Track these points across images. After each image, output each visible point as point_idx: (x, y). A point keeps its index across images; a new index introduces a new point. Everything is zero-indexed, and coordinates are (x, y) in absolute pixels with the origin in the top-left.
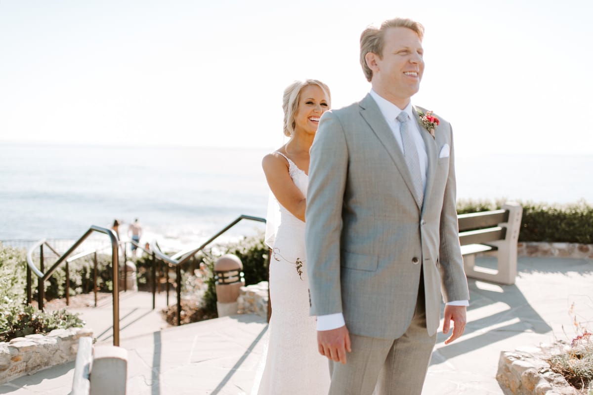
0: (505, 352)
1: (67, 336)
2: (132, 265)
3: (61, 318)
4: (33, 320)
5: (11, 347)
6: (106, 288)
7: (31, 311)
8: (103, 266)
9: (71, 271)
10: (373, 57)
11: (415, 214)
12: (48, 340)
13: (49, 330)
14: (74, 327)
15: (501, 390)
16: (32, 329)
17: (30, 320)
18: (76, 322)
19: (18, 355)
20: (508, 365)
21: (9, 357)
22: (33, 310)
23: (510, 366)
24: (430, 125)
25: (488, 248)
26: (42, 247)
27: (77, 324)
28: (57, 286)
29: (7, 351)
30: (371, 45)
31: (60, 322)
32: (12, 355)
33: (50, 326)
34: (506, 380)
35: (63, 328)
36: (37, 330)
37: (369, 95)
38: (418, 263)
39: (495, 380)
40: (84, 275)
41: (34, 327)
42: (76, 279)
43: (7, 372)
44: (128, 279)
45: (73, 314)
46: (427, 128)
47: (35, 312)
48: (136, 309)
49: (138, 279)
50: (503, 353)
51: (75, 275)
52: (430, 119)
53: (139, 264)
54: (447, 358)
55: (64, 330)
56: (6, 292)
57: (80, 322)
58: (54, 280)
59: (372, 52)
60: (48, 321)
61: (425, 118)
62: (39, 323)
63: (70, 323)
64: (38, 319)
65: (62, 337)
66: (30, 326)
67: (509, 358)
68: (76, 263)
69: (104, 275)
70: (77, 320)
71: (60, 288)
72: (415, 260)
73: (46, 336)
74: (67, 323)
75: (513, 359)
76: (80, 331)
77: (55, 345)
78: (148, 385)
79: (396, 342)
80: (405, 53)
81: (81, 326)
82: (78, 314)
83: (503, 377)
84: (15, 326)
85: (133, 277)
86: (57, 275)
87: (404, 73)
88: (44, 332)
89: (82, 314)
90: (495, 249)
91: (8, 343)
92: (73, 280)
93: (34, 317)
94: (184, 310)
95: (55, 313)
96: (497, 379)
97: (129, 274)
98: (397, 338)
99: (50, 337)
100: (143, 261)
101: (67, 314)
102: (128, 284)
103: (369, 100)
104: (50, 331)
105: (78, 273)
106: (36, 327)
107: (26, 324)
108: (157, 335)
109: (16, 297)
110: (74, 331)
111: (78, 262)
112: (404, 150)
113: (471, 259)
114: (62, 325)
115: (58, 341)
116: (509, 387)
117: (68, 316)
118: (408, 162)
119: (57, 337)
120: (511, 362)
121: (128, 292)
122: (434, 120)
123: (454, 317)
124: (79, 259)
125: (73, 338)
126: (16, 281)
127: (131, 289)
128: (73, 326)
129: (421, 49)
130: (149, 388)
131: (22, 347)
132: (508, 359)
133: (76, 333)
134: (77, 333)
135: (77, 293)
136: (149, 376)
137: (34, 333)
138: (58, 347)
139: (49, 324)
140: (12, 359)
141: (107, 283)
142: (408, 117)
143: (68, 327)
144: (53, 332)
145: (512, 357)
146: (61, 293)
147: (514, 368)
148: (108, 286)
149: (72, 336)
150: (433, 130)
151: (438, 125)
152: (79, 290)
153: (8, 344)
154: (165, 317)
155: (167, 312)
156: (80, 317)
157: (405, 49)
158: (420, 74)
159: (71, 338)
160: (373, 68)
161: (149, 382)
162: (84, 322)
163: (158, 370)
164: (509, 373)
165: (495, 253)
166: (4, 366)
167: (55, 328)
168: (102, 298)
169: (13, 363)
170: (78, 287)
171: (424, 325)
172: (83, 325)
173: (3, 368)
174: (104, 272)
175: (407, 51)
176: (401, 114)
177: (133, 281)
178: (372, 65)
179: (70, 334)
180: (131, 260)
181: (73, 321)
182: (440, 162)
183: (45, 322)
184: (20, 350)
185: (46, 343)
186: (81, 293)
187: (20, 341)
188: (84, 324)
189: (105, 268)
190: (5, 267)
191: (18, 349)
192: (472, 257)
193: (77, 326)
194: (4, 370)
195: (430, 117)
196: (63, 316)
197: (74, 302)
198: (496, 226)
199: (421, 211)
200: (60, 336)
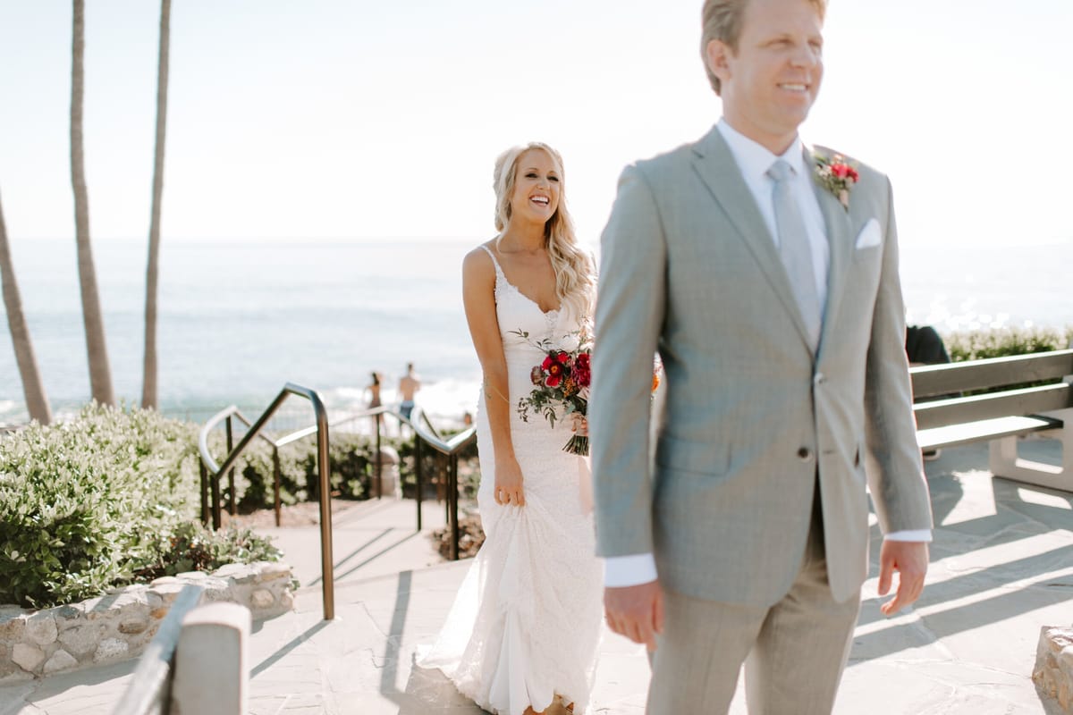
0: (1049, 628)
1: (245, 576)
2: (391, 451)
3: (240, 545)
4: (193, 546)
5: (151, 592)
6: (348, 491)
7: (191, 532)
8: (343, 454)
9: (288, 462)
10: (721, 51)
11: (805, 364)
12: (213, 582)
13: (218, 565)
14: (262, 560)
15: (1039, 702)
16: (191, 562)
17: (189, 547)
18: (266, 552)
19: (162, 607)
20: (1054, 654)
21: (147, 610)
22: (194, 531)
23: (1059, 657)
24: (837, 182)
25: (1044, 423)
26: (228, 420)
27: (269, 555)
28: (263, 488)
29: (144, 600)
30: (719, 25)
31: (238, 551)
32: (152, 607)
33: (220, 558)
34: (1050, 684)
35: (242, 562)
36: (199, 565)
37: (715, 128)
38: (810, 458)
39: (1031, 681)
40: (309, 470)
41: (194, 559)
42: (296, 476)
43: (143, 635)
44: (384, 476)
45: (263, 539)
46: (832, 190)
47: (197, 533)
48: (390, 530)
49: (403, 476)
50: (1045, 629)
51: (295, 469)
52: (836, 172)
53: (404, 451)
54: (938, 637)
55: (242, 565)
56: (156, 498)
57: (275, 551)
58: (258, 479)
59: (720, 39)
60: (217, 549)
61: (827, 170)
62: (204, 553)
63: (256, 554)
64: (202, 546)
65: (237, 577)
66: (187, 557)
67: (1056, 640)
68: (296, 448)
69: (345, 469)
70: (268, 549)
71: (269, 490)
72: (803, 453)
73: (210, 576)
74: (250, 554)
75: (1064, 643)
76: (268, 568)
77: (224, 592)
78: (377, 667)
79: (772, 612)
80: (782, 45)
81: (275, 560)
82: (270, 538)
83: (1045, 676)
84: (167, 558)
85: (392, 473)
86: (263, 469)
87: (779, 85)
88: (210, 567)
89: (277, 538)
90: (1057, 424)
91: (148, 586)
92: (292, 478)
93: (195, 542)
94: (470, 534)
95: (232, 535)
96: (1034, 679)
97: (385, 467)
98: (772, 604)
99: (217, 577)
100: (412, 445)
101: (253, 538)
102: (385, 485)
103: (714, 137)
104: (218, 567)
105: (299, 466)
106: (198, 559)
107: (181, 553)
108: (405, 578)
109: (182, 506)
110: (258, 568)
111: (298, 445)
112: (779, 237)
113: (1010, 446)
114: (242, 557)
115: (229, 585)
116: (1057, 697)
117: (253, 541)
118: (786, 261)
119: (228, 578)
120: (1060, 648)
121: (385, 500)
122: (846, 174)
123: (898, 563)
124: (300, 440)
125: (256, 579)
126: (178, 478)
127: (390, 494)
128: (260, 558)
129: (820, 38)
130: (378, 672)
131: (168, 594)
132: (1055, 643)
133: (260, 572)
134: (263, 571)
135: (298, 501)
136: (381, 650)
137: (194, 569)
138: (230, 595)
139: (219, 554)
140: (153, 613)
141: (350, 483)
142: (792, 169)
143: (252, 560)
144: (224, 570)
145: (1063, 640)
146: (270, 500)
147: (1065, 659)
148: (352, 489)
149: (254, 576)
150: (844, 194)
151: (855, 181)
152: (302, 495)
153: (146, 587)
154: (438, 545)
155: (441, 536)
156: (274, 544)
157: (782, 37)
158: (812, 88)
159: (252, 578)
160: (720, 74)
161: (380, 662)
162: (281, 552)
163: (399, 640)
164: (1055, 670)
165: (1056, 433)
166: (139, 625)
167: (229, 562)
168: (340, 509)
169: (154, 621)
170: (299, 489)
171: (825, 580)
172: (278, 557)
173: (136, 629)
174: (345, 463)
175: (787, 42)
176: (778, 165)
177: (393, 479)
178: (719, 65)
179: (250, 574)
180: (392, 443)
181: (261, 551)
182: (857, 259)
183: (213, 551)
184: (166, 598)
185: (209, 587)
186: (306, 501)
187: (166, 583)
188: (281, 556)
189: (346, 458)
190: (157, 457)
191: (161, 596)
192: (1013, 440)
193: (267, 560)
194: (138, 632)
195: (837, 168)
196: (245, 543)
197: (293, 516)
198: (1059, 381)
199: (814, 358)
200: (234, 576)
